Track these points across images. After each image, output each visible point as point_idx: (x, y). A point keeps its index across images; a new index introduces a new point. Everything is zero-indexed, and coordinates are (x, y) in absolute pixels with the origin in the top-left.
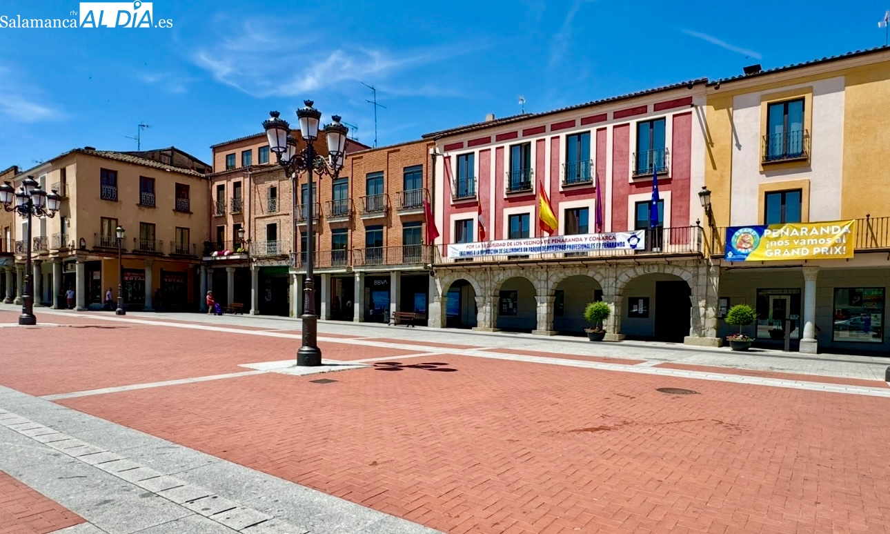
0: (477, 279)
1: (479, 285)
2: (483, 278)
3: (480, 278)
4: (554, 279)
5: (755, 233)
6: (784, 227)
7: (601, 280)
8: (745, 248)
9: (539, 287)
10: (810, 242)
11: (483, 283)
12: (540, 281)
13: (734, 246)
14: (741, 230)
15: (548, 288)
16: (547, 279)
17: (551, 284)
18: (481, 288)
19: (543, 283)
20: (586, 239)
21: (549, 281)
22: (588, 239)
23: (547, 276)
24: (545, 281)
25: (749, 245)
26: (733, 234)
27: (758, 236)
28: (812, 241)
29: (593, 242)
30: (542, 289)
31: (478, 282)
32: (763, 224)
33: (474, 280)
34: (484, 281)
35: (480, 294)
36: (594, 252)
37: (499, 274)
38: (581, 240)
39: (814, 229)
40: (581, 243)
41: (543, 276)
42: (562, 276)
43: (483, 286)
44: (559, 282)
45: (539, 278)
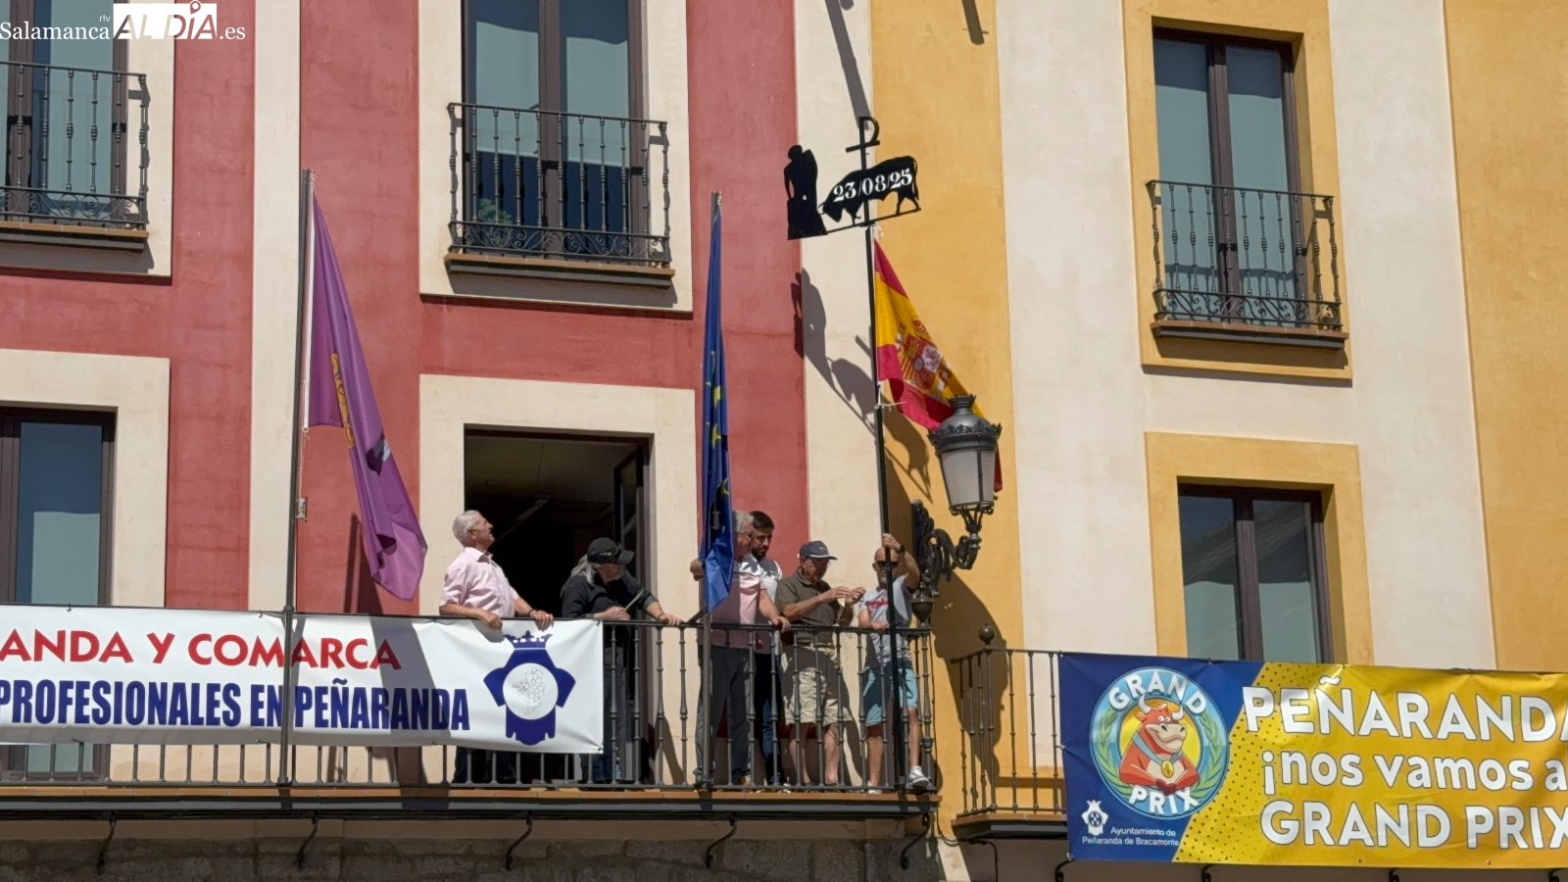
5: (1199, 701)
6: (1329, 681)
8: (1161, 787)
10: (1447, 770)
13: (1109, 768)
14: (1133, 680)
20: (162, 648)
22: (178, 651)
25: (1178, 771)
26: (1098, 692)
27: (1215, 718)
28: (1455, 768)
29: (221, 674)
32: (1233, 655)
36: (229, 753)
38: (118, 648)
39: (1454, 707)
40: (115, 671)
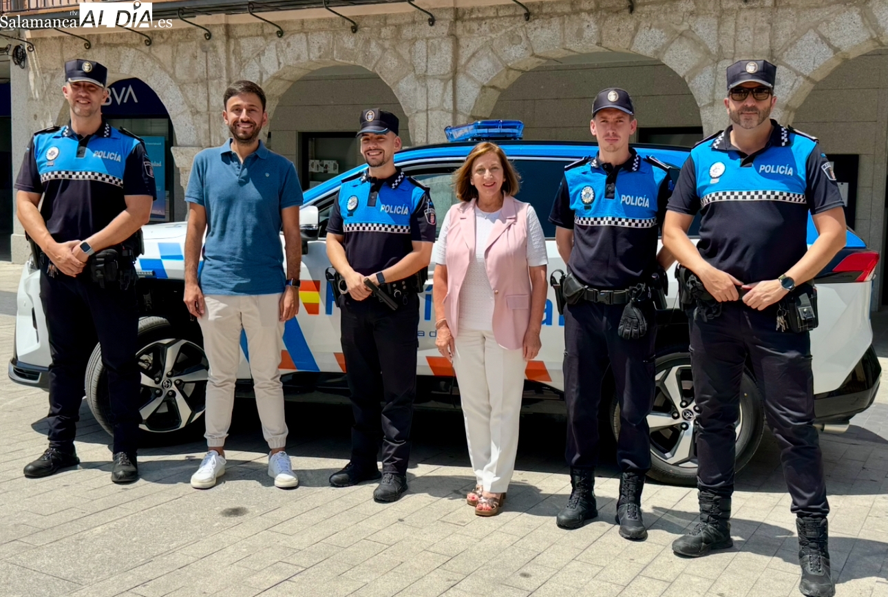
0: (180, 73)
1: (186, 101)
2: (200, 69)
3: (191, 70)
4: (483, 70)
7: (696, 70)
9: (421, 105)
11: (201, 89)
12: (423, 78)
15: (455, 112)
16: (455, 72)
17: (469, 94)
18: (196, 112)
19: (436, 87)
21: (462, 80)
23: (456, 58)
24: (444, 80)
30: (434, 115)
31: (181, 85)
33: (167, 79)
34: (205, 81)
35: (193, 138)
37: (260, 54)
41: (435, 60)
42: (517, 54)
43: (202, 106)
44: (503, 83)
45: (420, 70)
